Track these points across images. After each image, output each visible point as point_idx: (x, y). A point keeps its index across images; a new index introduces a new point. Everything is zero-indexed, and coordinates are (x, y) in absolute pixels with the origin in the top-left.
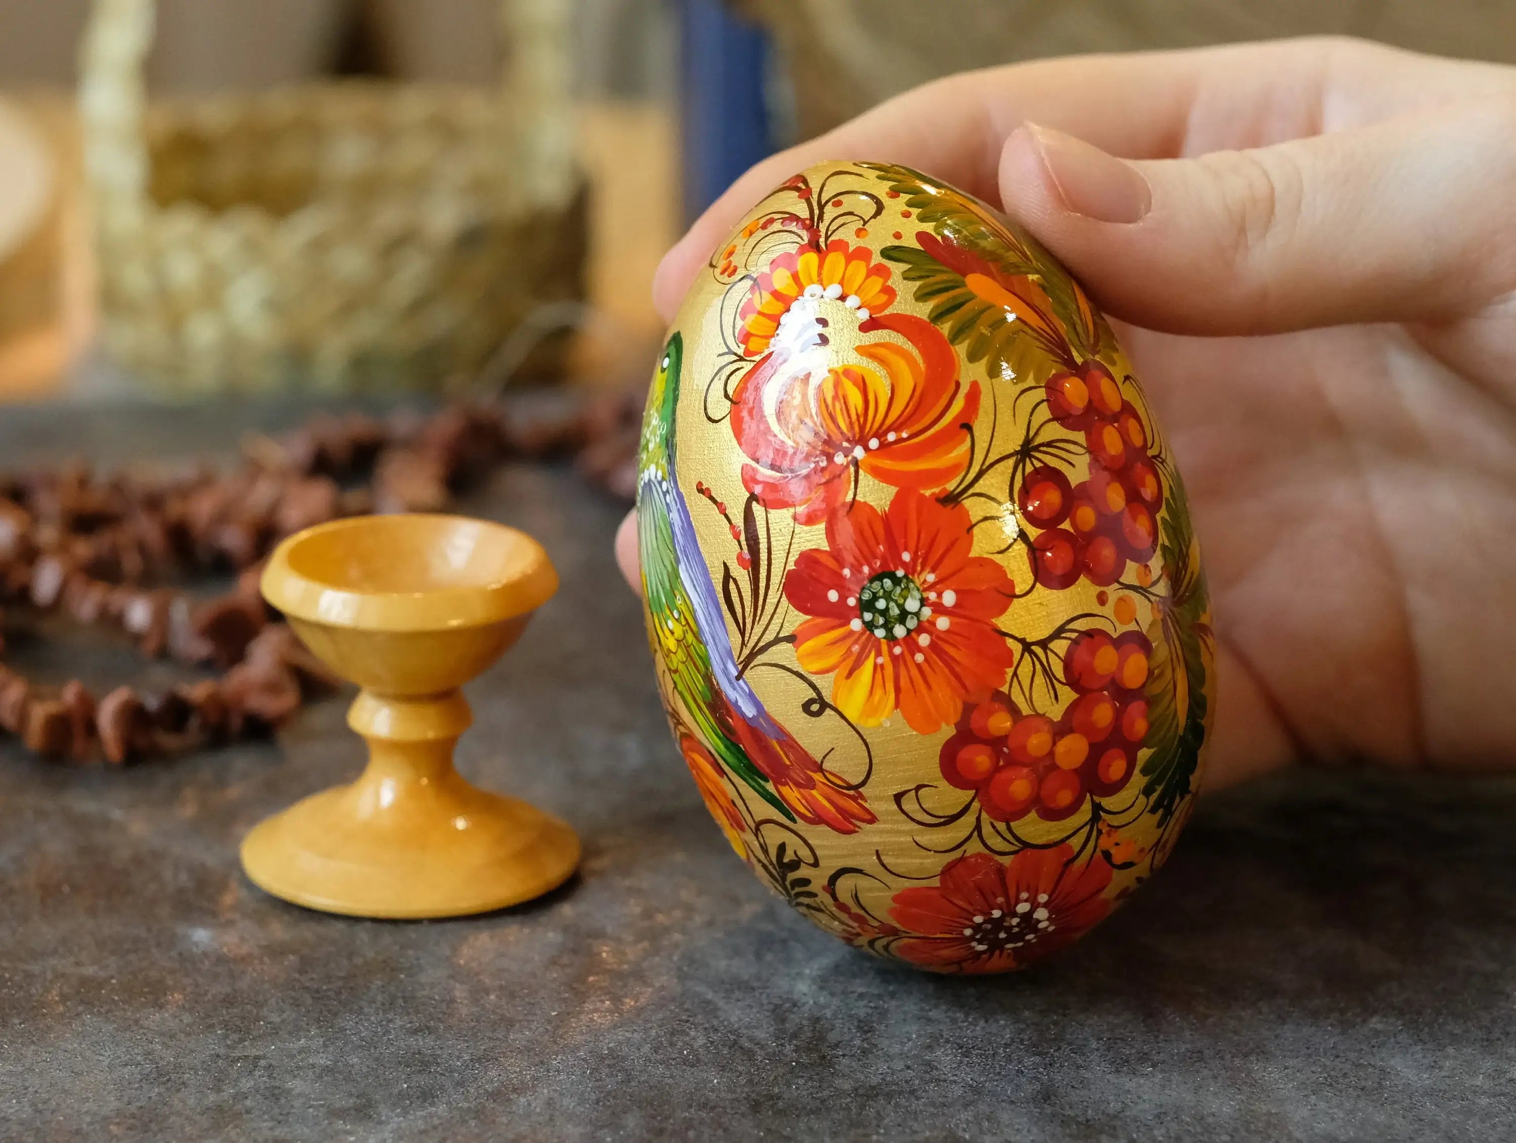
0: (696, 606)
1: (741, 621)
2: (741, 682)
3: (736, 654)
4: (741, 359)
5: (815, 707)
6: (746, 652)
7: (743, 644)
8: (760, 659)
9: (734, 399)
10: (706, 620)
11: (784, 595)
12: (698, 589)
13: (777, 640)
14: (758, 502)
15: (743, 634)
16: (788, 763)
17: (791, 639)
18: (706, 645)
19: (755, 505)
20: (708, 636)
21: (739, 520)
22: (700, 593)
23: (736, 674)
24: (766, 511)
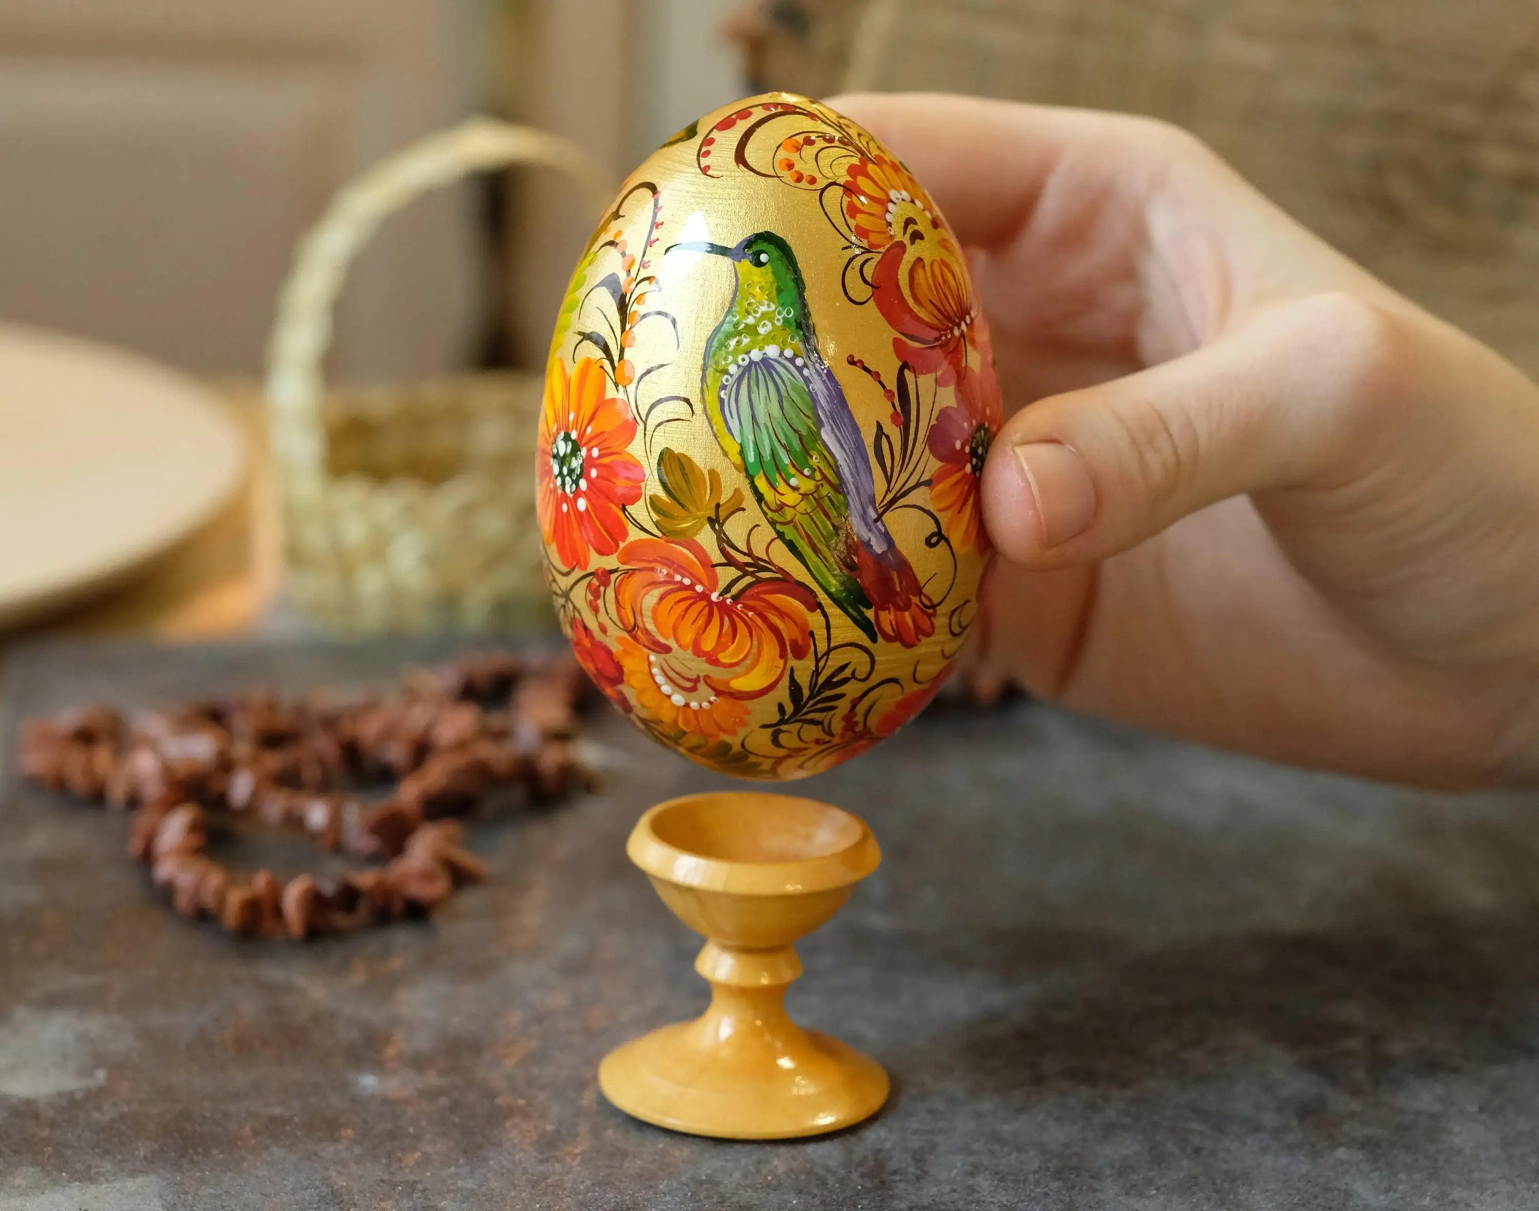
0: (841, 462)
1: (889, 470)
2: (879, 524)
3: (879, 498)
4: (868, 251)
5: (934, 540)
6: (890, 496)
7: (888, 490)
8: (901, 502)
9: (874, 284)
10: (851, 473)
11: (927, 446)
12: (846, 448)
13: (918, 485)
14: (909, 370)
15: (889, 481)
16: (898, 589)
17: (929, 483)
18: (845, 495)
19: (906, 372)
20: (851, 488)
21: (892, 385)
22: (848, 451)
23: (874, 516)
24: (916, 377)
